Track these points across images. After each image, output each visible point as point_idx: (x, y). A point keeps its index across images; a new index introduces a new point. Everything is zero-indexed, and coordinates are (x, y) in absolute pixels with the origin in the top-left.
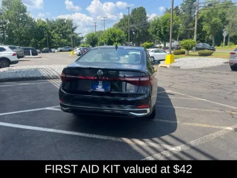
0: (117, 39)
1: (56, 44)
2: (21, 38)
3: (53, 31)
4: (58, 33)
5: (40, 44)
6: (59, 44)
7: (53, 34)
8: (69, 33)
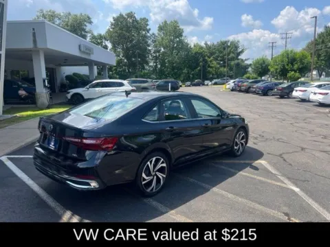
0: (296, 67)
1: (213, 75)
2: (173, 68)
3: (212, 58)
4: (217, 60)
5: (193, 74)
6: (217, 74)
7: (211, 61)
8: (233, 59)
